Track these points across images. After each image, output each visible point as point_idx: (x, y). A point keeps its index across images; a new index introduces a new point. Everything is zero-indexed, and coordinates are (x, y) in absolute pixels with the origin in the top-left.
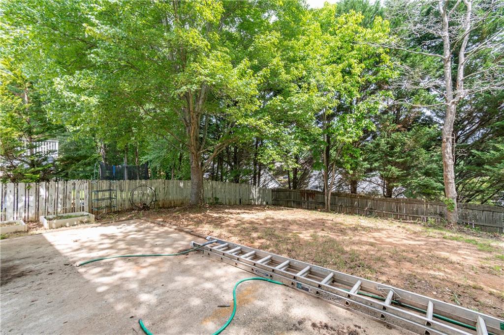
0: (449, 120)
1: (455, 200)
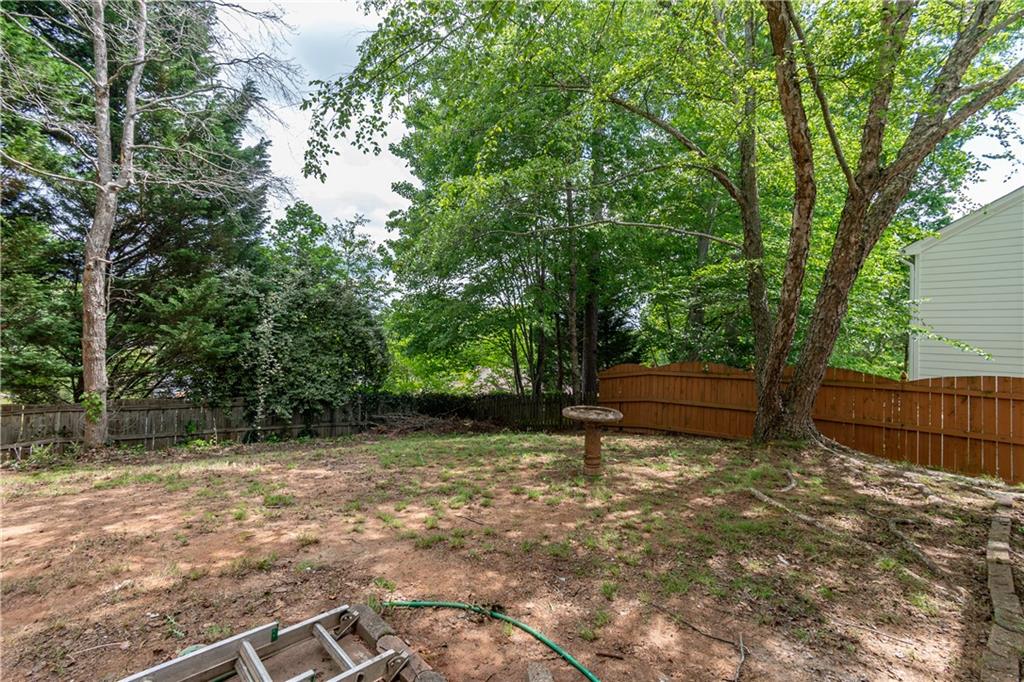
0: (103, 223)
1: (104, 395)
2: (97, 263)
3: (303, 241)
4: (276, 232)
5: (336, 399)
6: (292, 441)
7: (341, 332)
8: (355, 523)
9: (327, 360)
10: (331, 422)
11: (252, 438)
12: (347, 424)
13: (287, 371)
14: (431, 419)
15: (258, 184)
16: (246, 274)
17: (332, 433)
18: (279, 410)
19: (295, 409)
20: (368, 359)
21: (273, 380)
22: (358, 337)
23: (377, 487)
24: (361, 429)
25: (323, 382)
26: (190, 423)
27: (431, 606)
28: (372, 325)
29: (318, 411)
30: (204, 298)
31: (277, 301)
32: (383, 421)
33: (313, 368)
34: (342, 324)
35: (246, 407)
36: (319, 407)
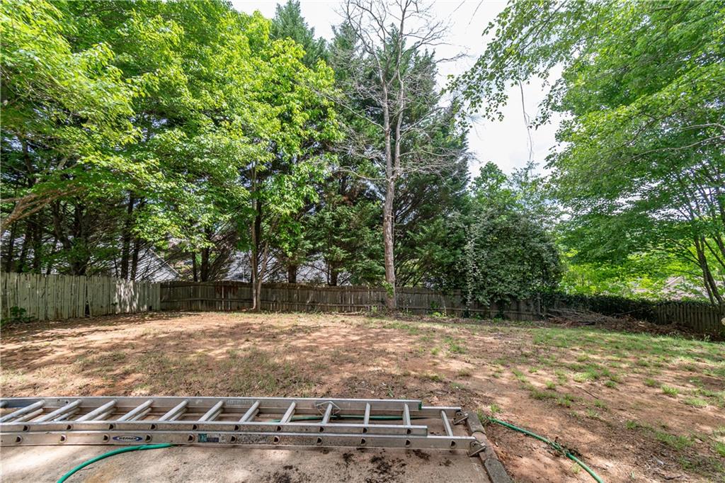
0: (390, 197)
1: (394, 284)
2: (388, 218)
3: (492, 188)
4: (475, 185)
5: (520, 294)
6: (489, 320)
7: (522, 248)
8: (496, 372)
9: (512, 267)
10: (517, 310)
11: (466, 315)
12: (530, 313)
13: (485, 274)
14: (603, 317)
15: (461, 158)
16: (458, 214)
17: (518, 318)
18: (481, 299)
19: (492, 299)
20: (544, 267)
21: (476, 279)
22: (535, 251)
23: (522, 355)
24: (541, 318)
25: (510, 282)
26: (433, 302)
27: (523, 432)
28: (545, 242)
29: (506, 302)
30: (436, 231)
31: (476, 230)
32: (559, 314)
33: (503, 273)
34: (522, 242)
35: (462, 296)
36: (508, 299)
